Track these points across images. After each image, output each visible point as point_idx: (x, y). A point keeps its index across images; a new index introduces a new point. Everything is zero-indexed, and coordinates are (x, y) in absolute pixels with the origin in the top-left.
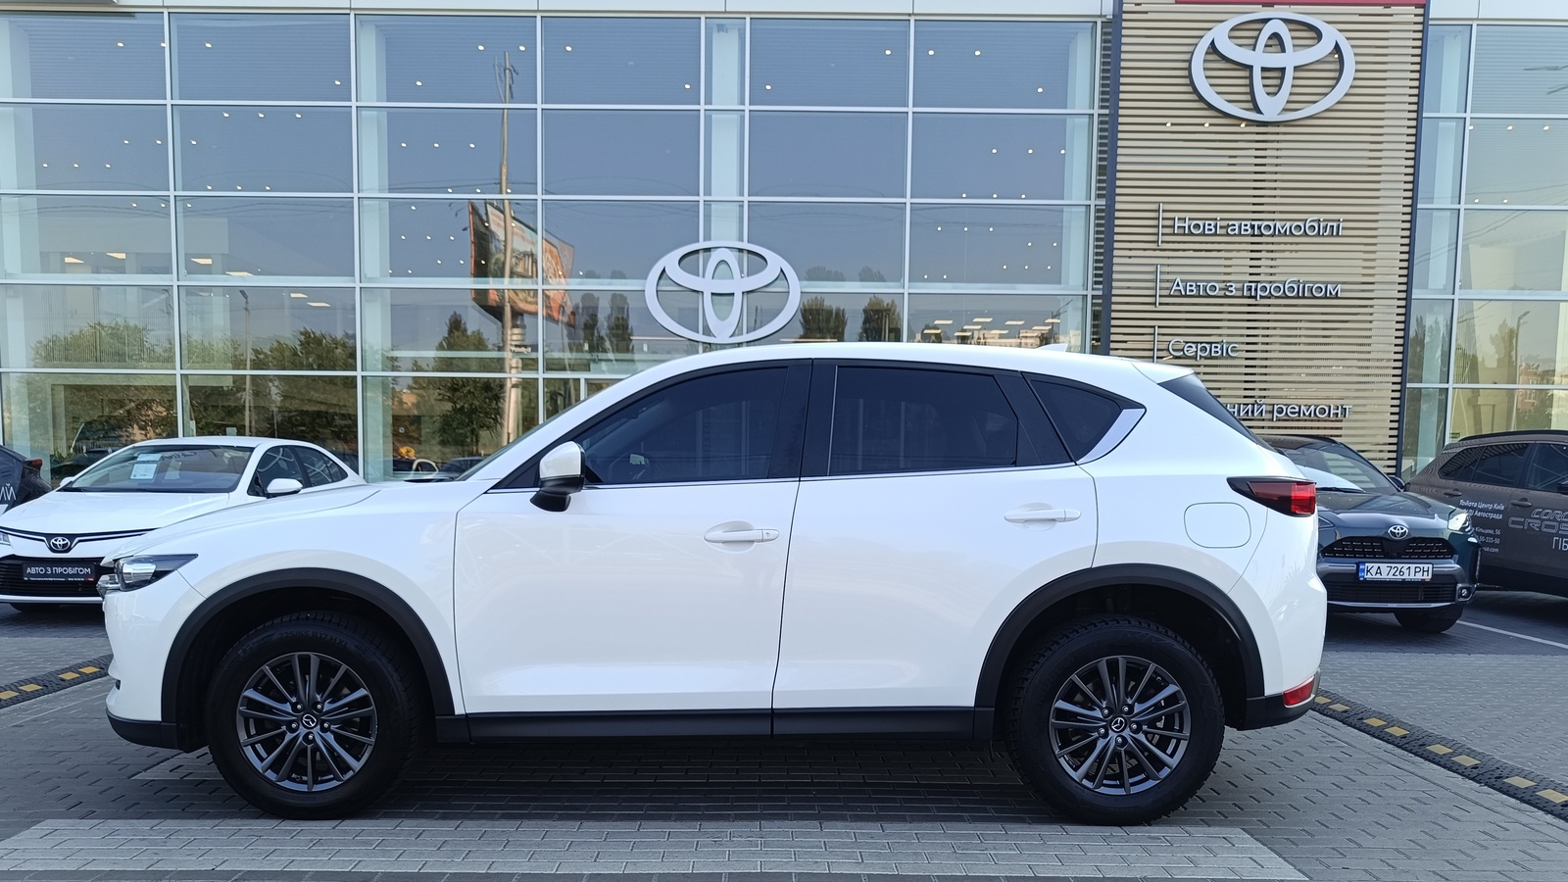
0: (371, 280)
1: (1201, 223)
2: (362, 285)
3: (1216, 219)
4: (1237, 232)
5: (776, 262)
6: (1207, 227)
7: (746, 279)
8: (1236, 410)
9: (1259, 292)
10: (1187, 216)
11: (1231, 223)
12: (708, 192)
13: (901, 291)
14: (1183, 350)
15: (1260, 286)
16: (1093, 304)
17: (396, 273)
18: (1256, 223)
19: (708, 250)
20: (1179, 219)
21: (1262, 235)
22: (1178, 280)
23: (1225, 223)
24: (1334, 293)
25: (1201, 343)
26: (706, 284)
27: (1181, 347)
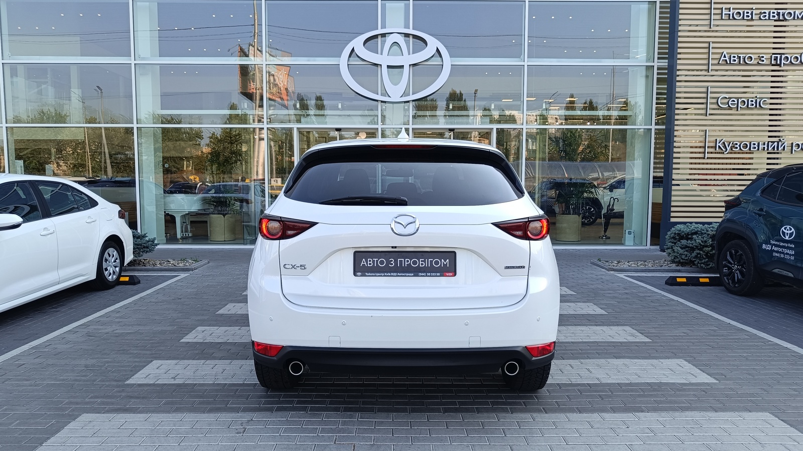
0: (144, 59)
1: (741, 11)
2: (136, 62)
3: (752, 9)
4: (767, 18)
5: (433, 43)
6: (746, 14)
7: (412, 55)
8: (766, 146)
9: (783, 61)
10: (732, 6)
11: (763, 11)
13: (522, 63)
14: (728, 103)
15: (783, 56)
16: (658, 74)
17: (162, 55)
18: (781, 11)
19: (383, 35)
20: (725, 9)
21: (785, 20)
22: (725, 53)
23: (758, 12)
25: (741, 98)
26: (384, 59)
27: (726, 101)
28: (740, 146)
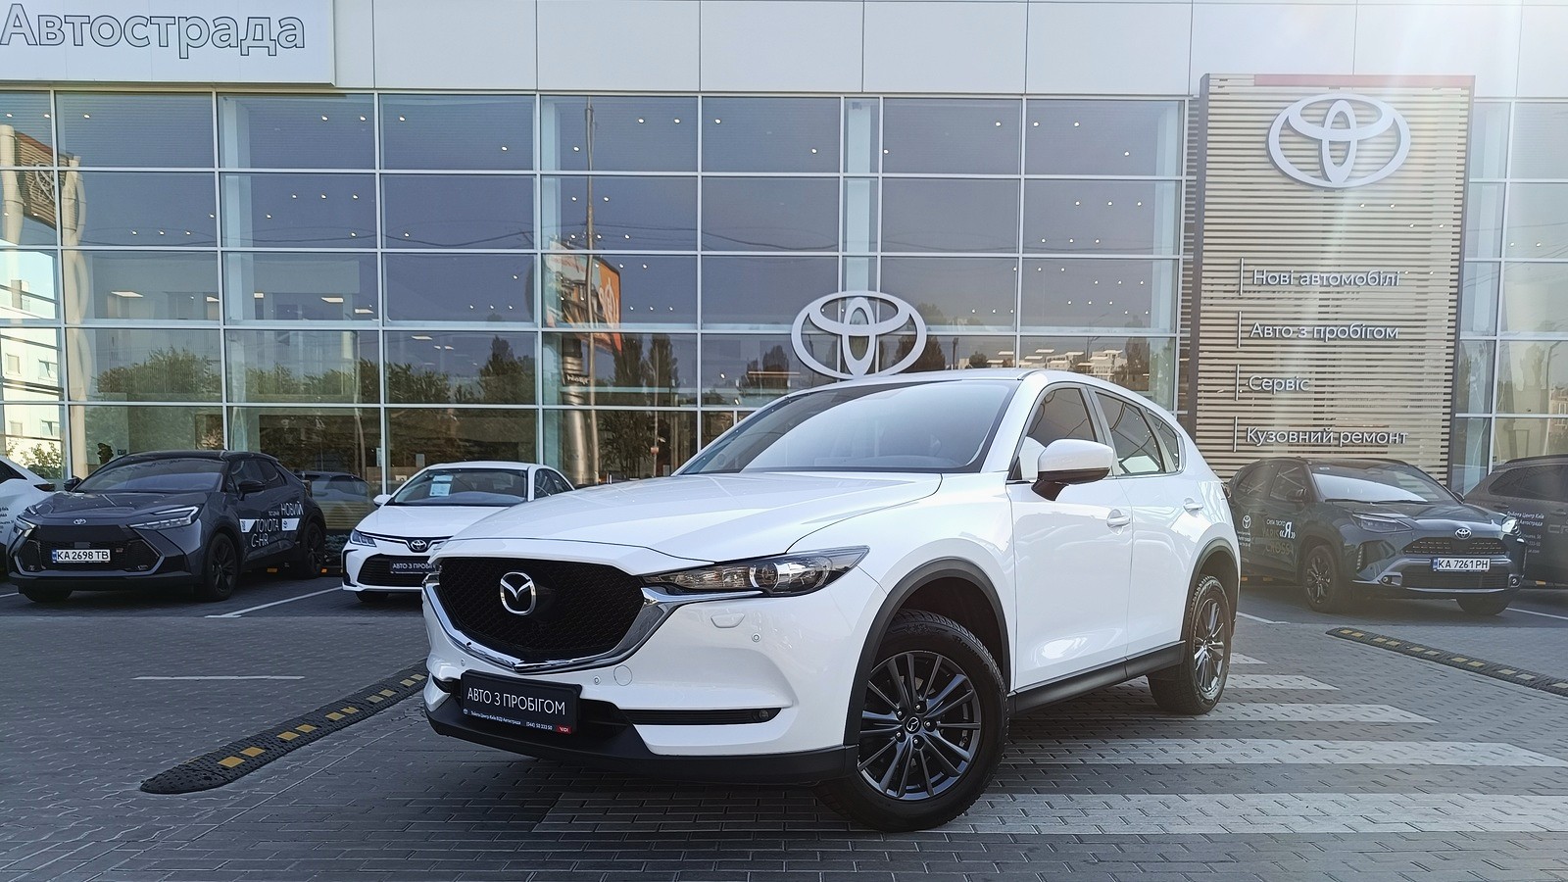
0: (551, 325)
1: (1276, 275)
2: (544, 330)
3: (1290, 271)
4: (1308, 283)
5: (906, 309)
6: (1282, 279)
7: (878, 324)
8: (1307, 437)
9: (1327, 335)
10: (1265, 268)
11: (1303, 275)
12: (844, 250)
14: (1261, 385)
16: (1181, 345)
18: (1325, 275)
19: (844, 299)
20: (1257, 272)
21: (1330, 285)
22: (1257, 324)
23: (1298, 275)
24: (1392, 336)
25: (1277, 379)
26: (846, 329)
27: (1259, 382)
28: (1276, 436)
